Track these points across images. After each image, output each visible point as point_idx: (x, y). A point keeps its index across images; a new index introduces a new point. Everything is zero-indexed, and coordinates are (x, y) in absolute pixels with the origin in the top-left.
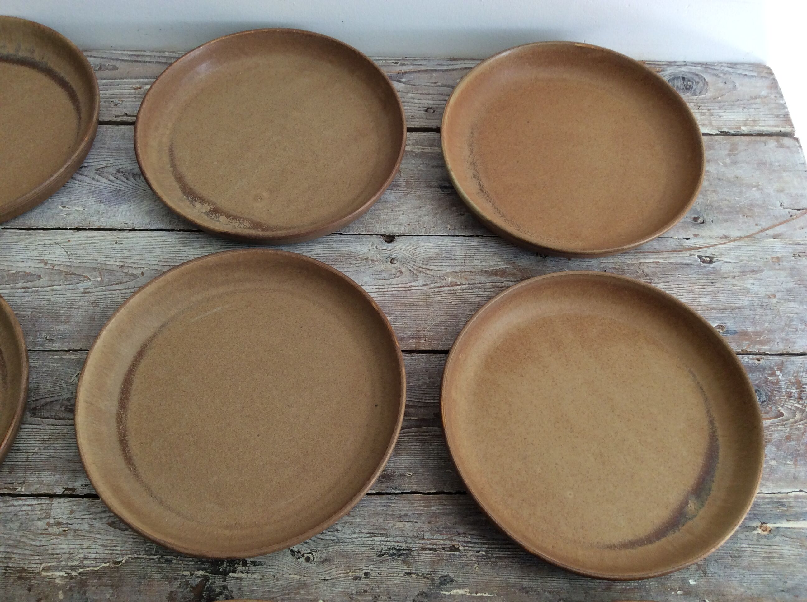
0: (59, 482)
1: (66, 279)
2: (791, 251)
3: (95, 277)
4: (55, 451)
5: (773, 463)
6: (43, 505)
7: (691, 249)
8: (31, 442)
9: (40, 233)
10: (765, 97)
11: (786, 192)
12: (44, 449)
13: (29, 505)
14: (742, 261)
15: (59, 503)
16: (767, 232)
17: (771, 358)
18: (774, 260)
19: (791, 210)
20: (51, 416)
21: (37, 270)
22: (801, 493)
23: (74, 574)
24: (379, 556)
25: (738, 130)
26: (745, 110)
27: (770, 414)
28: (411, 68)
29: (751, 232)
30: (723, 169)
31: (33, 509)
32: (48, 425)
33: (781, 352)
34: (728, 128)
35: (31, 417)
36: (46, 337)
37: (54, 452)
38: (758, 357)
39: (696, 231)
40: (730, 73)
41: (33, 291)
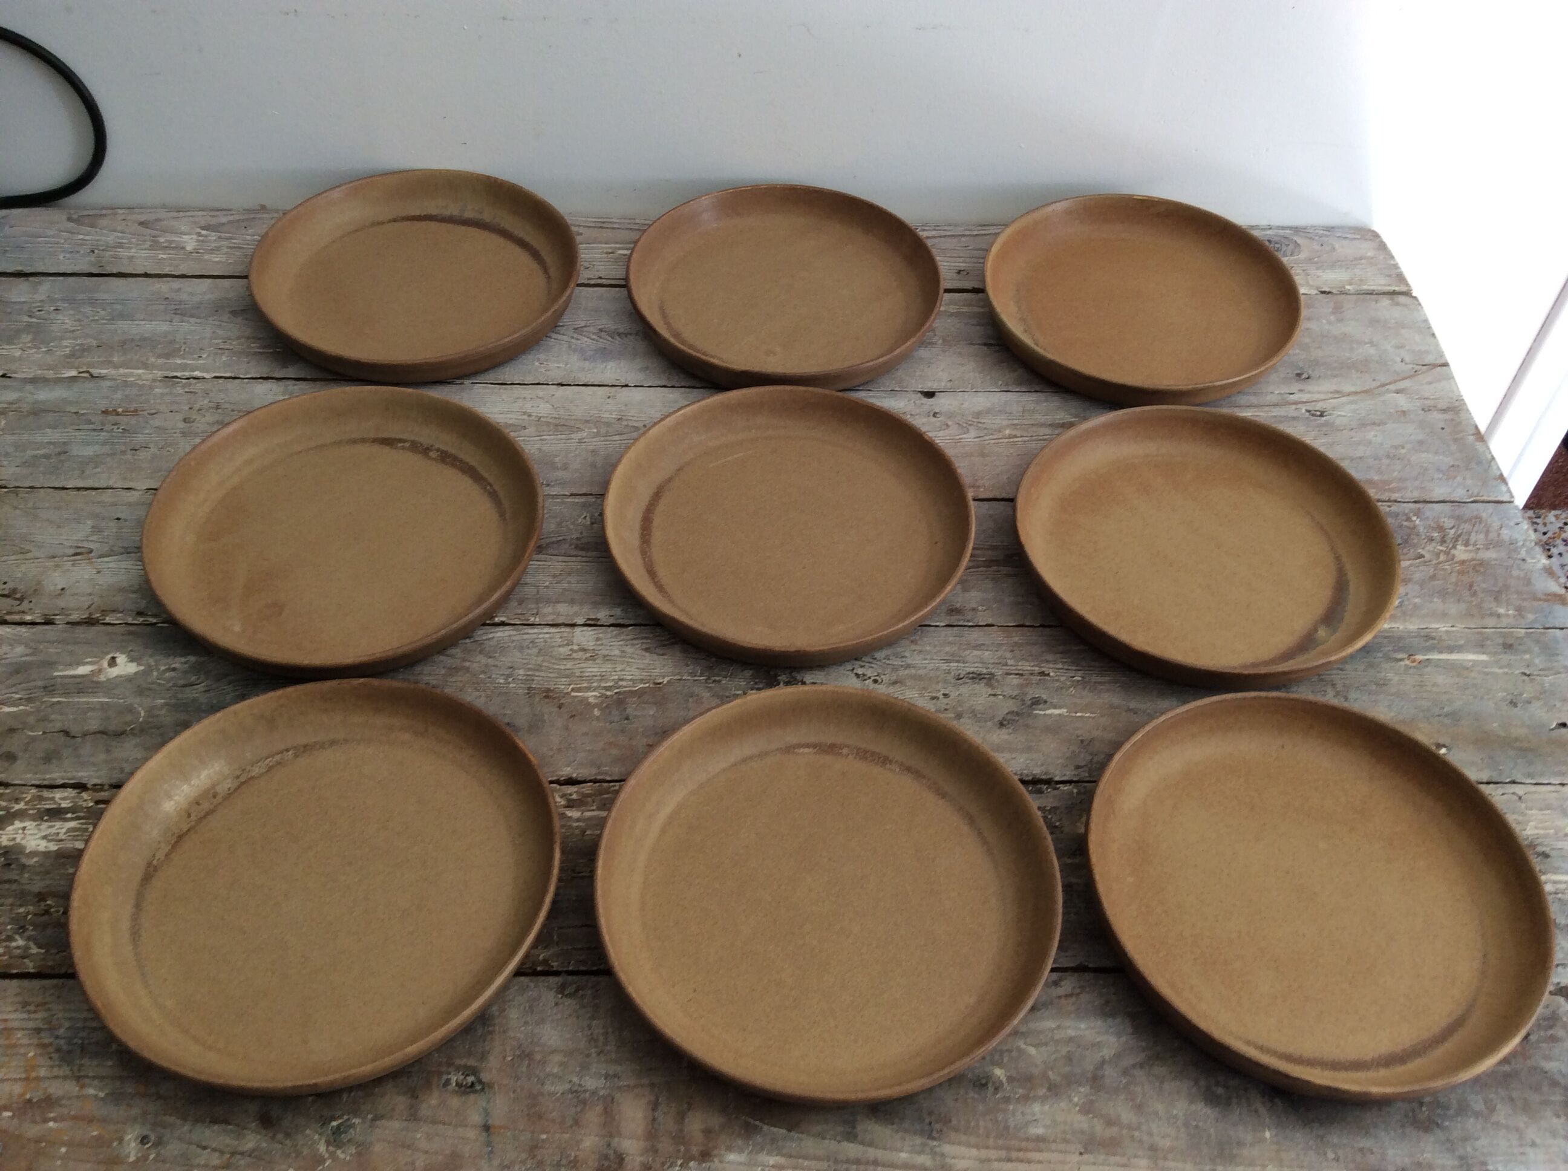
0: (575, 612)
1: (556, 430)
2: (1418, 404)
3: (590, 428)
5: (1417, 600)
6: (563, 634)
7: (1296, 403)
8: (541, 577)
9: (517, 388)
10: (1372, 258)
11: (1407, 348)
12: (556, 583)
13: (546, 633)
14: (1359, 414)
15: (581, 632)
16: (1387, 387)
17: (1405, 505)
18: (1399, 413)
19: (1415, 366)
20: (560, 553)
21: (520, 421)
22: (1453, 629)
23: (608, 693)
24: (958, 679)
25: (1343, 289)
26: (1349, 270)
27: (1407, 556)
28: (934, 233)
29: (1367, 388)
30: (1327, 327)
31: (551, 637)
33: (1416, 499)
34: (1329, 287)
38: (1389, 504)
39: (1300, 386)
40: (1327, 236)
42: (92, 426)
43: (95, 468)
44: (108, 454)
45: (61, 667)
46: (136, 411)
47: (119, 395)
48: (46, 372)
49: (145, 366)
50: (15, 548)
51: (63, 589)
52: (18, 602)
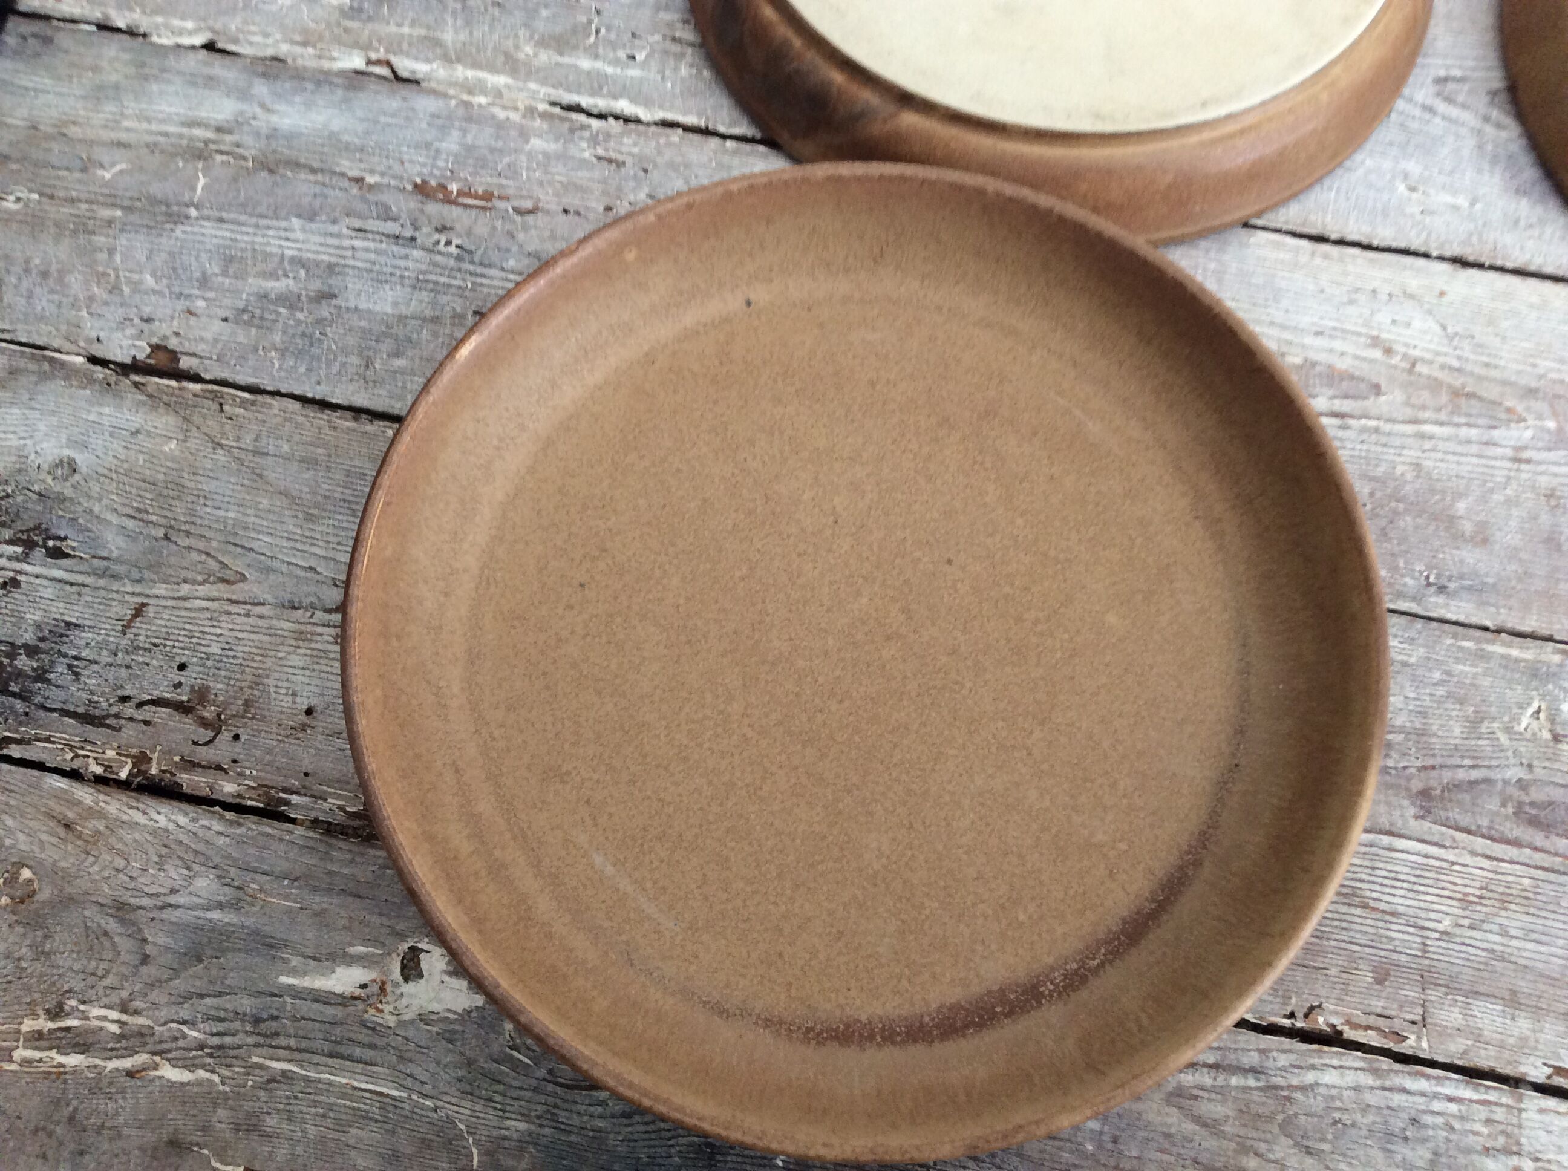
0: (1532, 1043)
1: (1456, 410)
3: (1540, 417)
4: (1504, 940)
6: (1494, 1108)
8: (1429, 898)
9: (1354, 257)
12: (1471, 927)
13: (1451, 1099)
15: (1541, 1111)
20: (1479, 827)
21: (1365, 366)
31: (1464, 1114)
32: (1473, 853)
35: (1417, 818)
36: (1428, 577)
37: (1503, 945)
41: (1363, 430)
42: (392, 227)
43: (397, 354)
44: (424, 320)
45: (295, 961)
46: (488, 196)
47: (451, 144)
48: (298, 50)
49: (512, 65)
50: (212, 564)
51: (309, 712)
52: (210, 734)
